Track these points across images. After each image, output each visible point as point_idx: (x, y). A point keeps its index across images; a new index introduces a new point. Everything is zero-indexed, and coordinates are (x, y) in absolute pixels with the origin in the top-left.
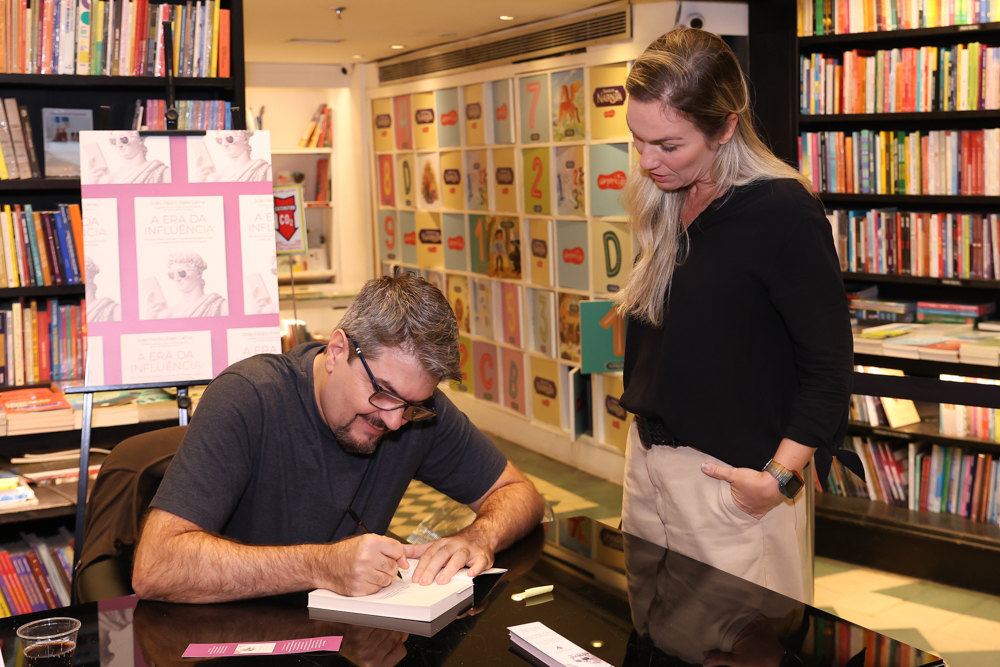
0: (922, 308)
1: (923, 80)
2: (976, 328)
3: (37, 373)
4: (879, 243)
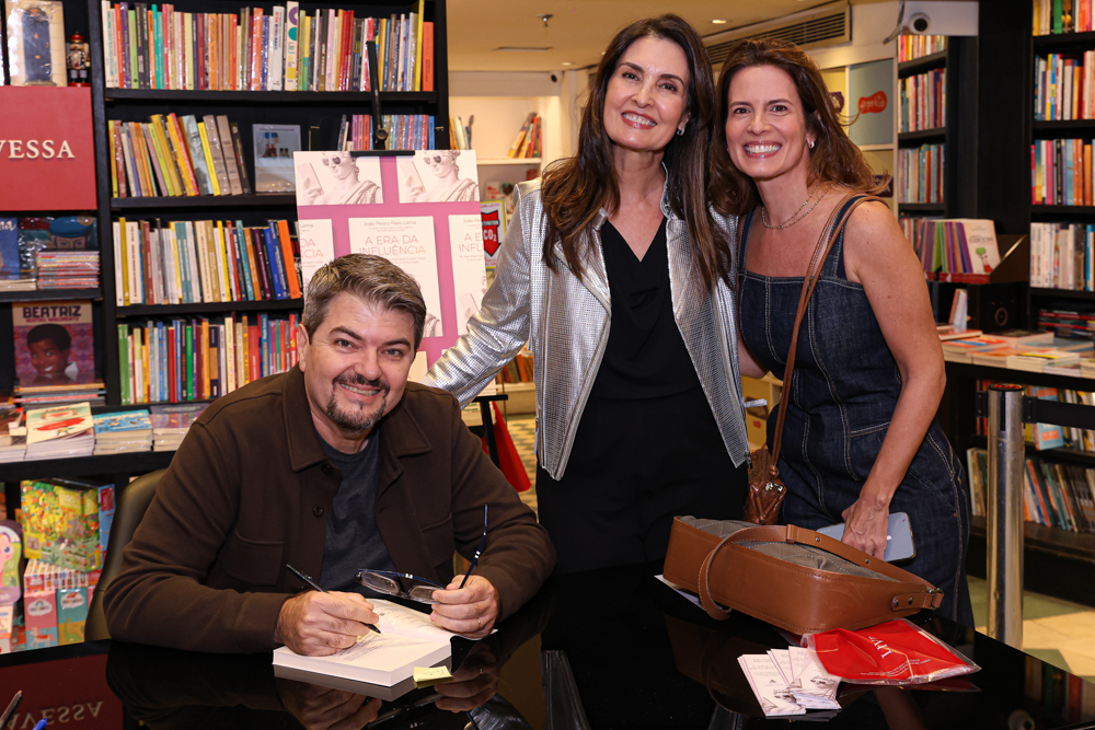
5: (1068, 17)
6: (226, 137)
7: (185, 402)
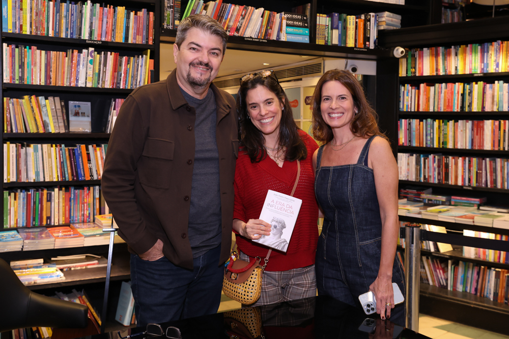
0: (454, 199)
1: (456, 98)
2: (478, 209)
3: (64, 220)
4: (434, 169)
5: (414, 70)
6: (59, 106)
7: (34, 227)
